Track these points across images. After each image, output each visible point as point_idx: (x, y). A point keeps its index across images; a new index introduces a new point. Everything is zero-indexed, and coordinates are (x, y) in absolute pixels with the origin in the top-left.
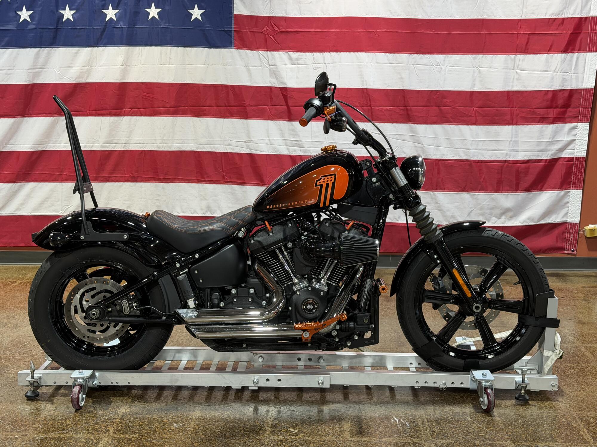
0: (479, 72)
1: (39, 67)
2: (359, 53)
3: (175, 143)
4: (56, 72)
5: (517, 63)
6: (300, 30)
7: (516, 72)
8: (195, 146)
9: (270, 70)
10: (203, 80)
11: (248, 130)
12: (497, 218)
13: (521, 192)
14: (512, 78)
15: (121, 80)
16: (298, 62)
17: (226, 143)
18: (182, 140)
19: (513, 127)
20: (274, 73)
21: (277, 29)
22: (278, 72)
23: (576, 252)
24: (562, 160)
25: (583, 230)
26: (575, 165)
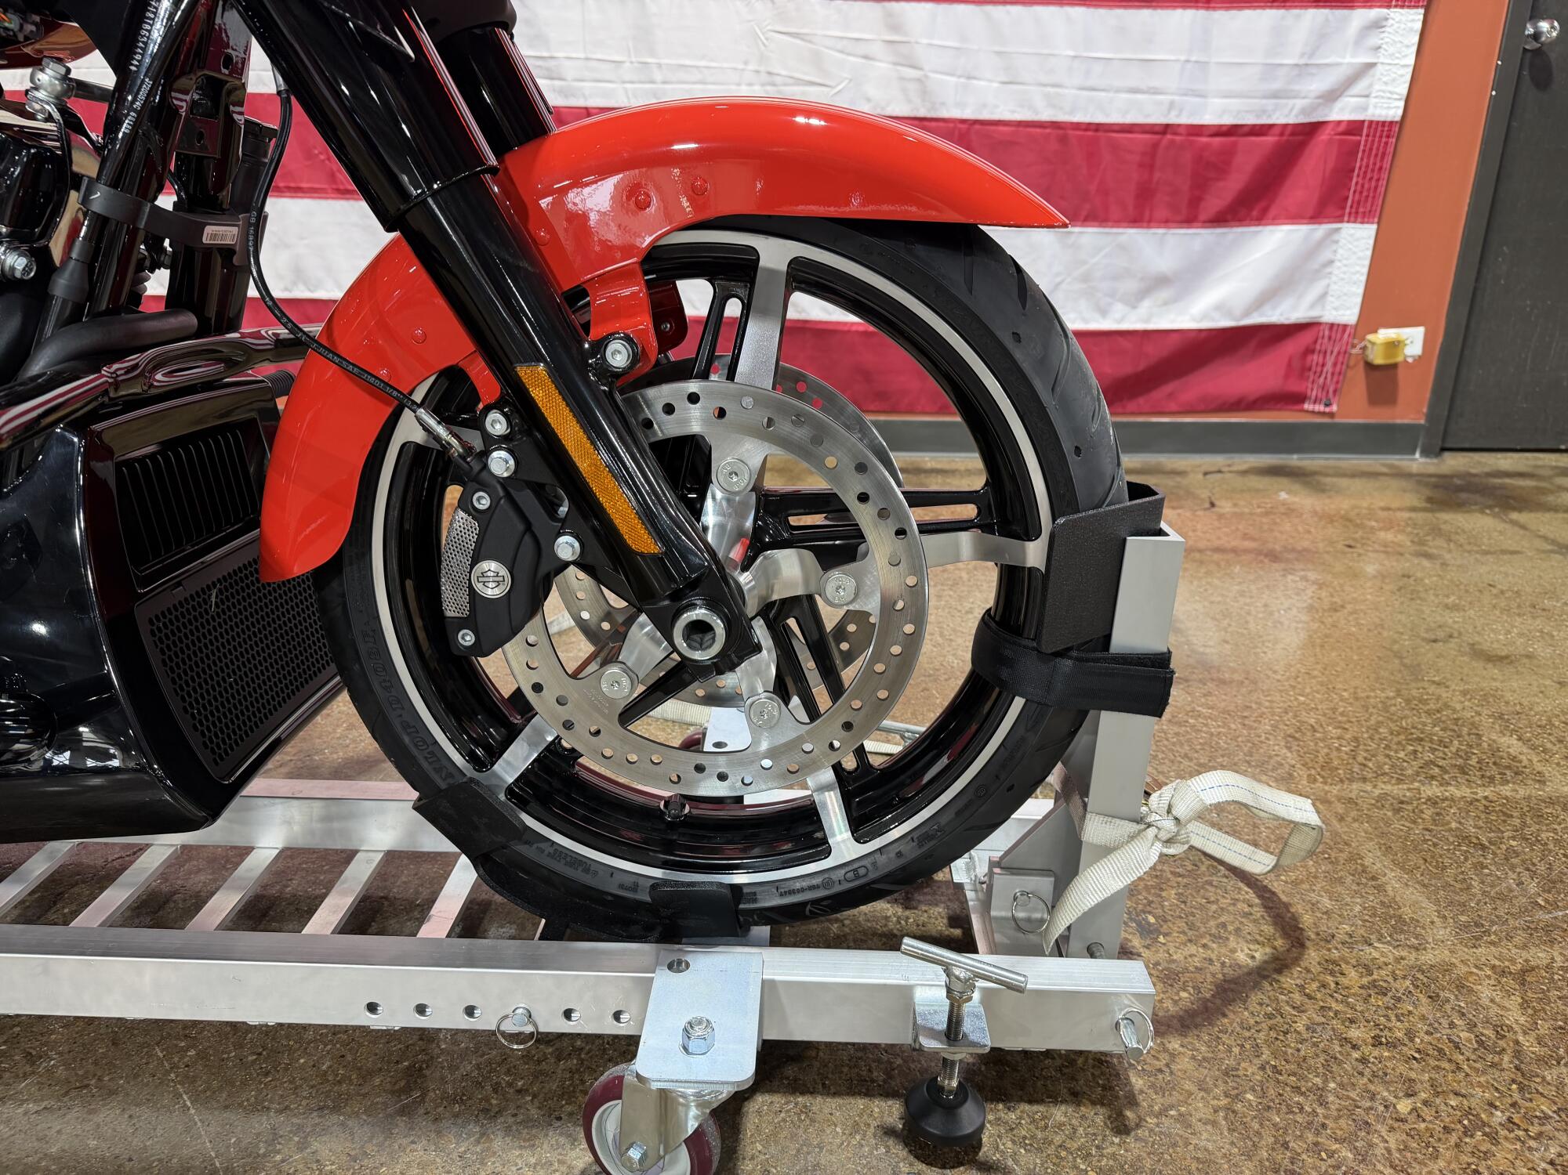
12: (1128, 306)
13: (1201, 227)
19: (1195, 15)
23: (1334, 408)
24: (1328, 130)
25: (1362, 345)
26: (1365, 146)
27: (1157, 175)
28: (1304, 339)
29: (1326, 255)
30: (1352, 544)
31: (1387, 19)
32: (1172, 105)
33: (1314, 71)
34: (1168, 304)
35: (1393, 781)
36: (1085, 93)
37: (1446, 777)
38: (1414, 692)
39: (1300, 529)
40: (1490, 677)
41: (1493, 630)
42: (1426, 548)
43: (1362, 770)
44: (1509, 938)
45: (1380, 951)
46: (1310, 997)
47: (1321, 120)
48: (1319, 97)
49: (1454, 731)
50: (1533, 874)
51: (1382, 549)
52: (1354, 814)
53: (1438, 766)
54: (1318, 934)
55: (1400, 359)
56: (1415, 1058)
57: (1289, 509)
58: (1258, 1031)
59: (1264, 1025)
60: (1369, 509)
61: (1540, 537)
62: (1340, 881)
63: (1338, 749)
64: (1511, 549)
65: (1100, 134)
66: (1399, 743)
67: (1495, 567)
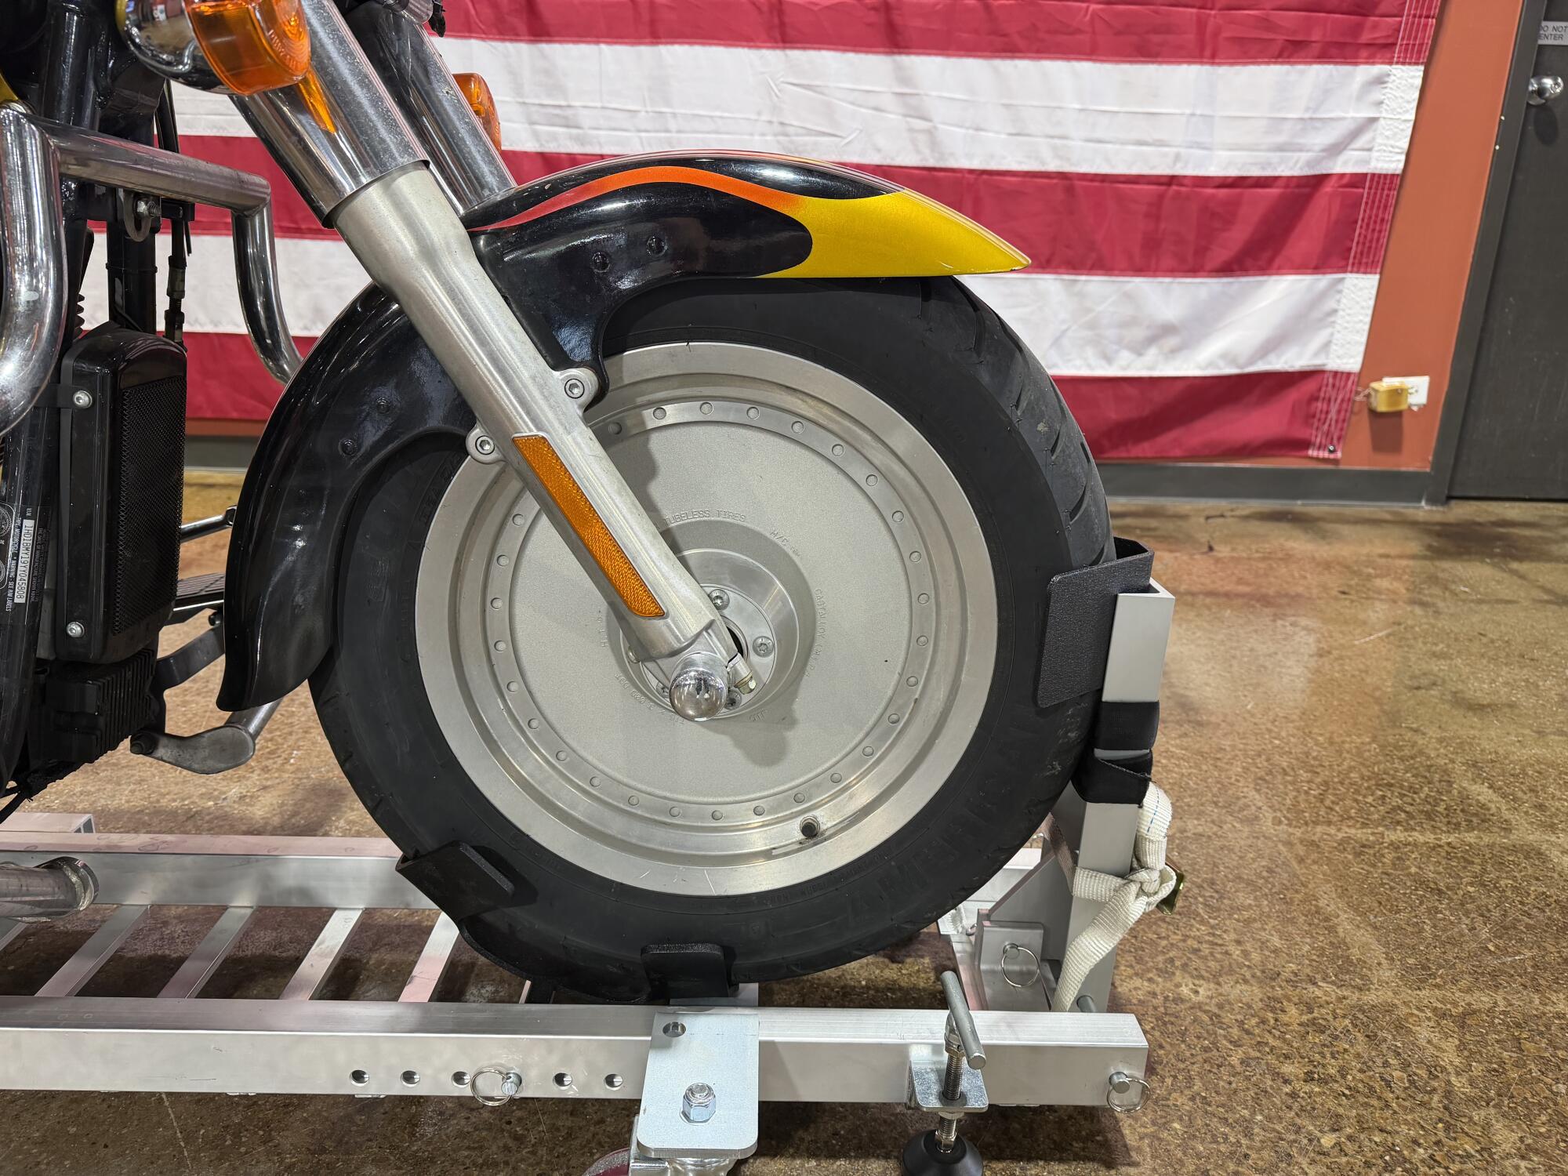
12: (1134, 353)
13: (1208, 276)
19: (1200, 70)
23: (1339, 455)
24: (1333, 181)
25: (1366, 392)
26: (1368, 198)
27: (1163, 226)
28: (1309, 386)
29: (1331, 304)
30: (1346, 589)
31: (1389, 75)
32: (1177, 157)
33: (1318, 124)
34: (1174, 351)
35: (1358, 825)
36: (1091, 145)
37: (1412, 822)
38: (1391, 739)
39: (1296, 575)
40: (1467, 726)
41: (1477, 678)
42: (1421, 596)
43: (1327, 814)
44: (1455, 981)
45: (1325, 991)
46: (1248, 1032)
47: (1325, 172)
48: (1323, 150)
49: (1426, 777)
50: (1487, 920)
51: (1376, 596)
52: (1315, 856)
53: (1405, 812)
54: (1263, 972)
55: (1403, 407)
56: (1344, 1095)
57: (1287, 554)
58: (1193, 1063)
59: (1199, 1058)
60: (1368, 555)
61: (1539, 587)
62: (1292, 921)
63: (1306, 793)
64: (1508, 598)
65: (1106, 185)
66: (1368, 788)
67: (1488, 616)
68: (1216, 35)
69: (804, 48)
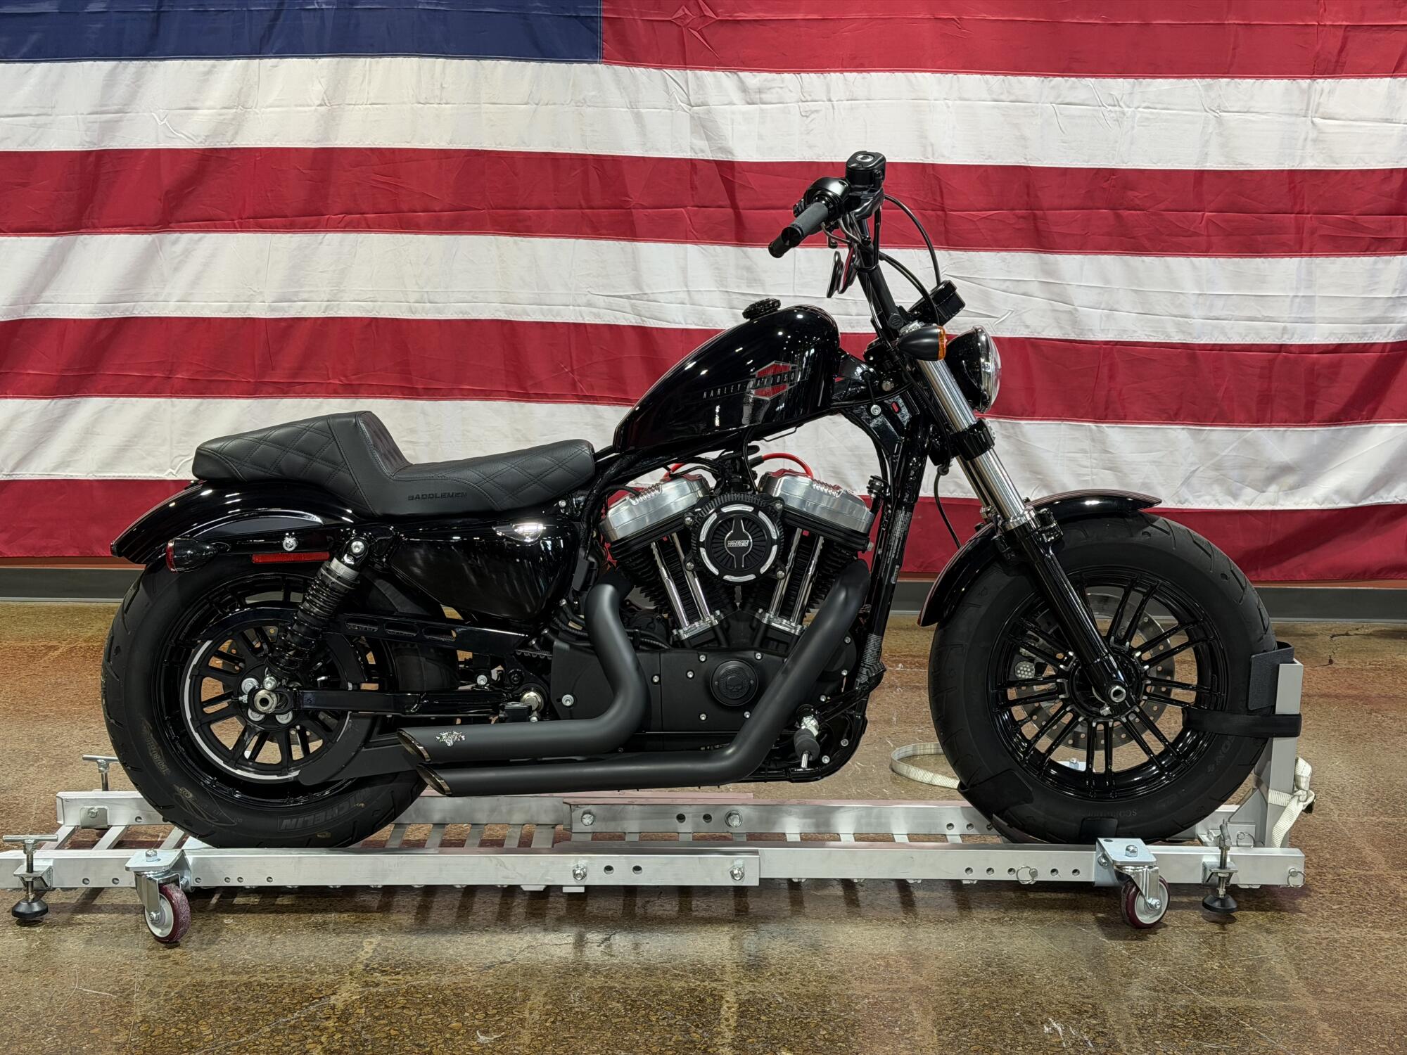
0: (1219, 121)
1: (116, 107)
2: (918, 74)
3: (452, 300)
4: (158, 120)
5: (1315, 98)
6: (769, 16)
7: (1312, 122)
8: (504, 307)
9: (692, 117)
10: (525, 143)
11: (636, 268)
12: (1257, 490)
13: (1317, 426)
14: (1303, 137)
15: (318, 141)
16: (763, 96)
17: (583, 300)
18: (471, 291)
19: (1300, 261)
20: (703, 126)
21: (710, 14)
22: (712, 121)
27: (1275, 384)
32: (1285, 329)
33: (1405, 302)
34: (1293, 488)
36: (1209, 322)
57: (1396, 666)
68: (1312, 233)
69: (965, 250)
